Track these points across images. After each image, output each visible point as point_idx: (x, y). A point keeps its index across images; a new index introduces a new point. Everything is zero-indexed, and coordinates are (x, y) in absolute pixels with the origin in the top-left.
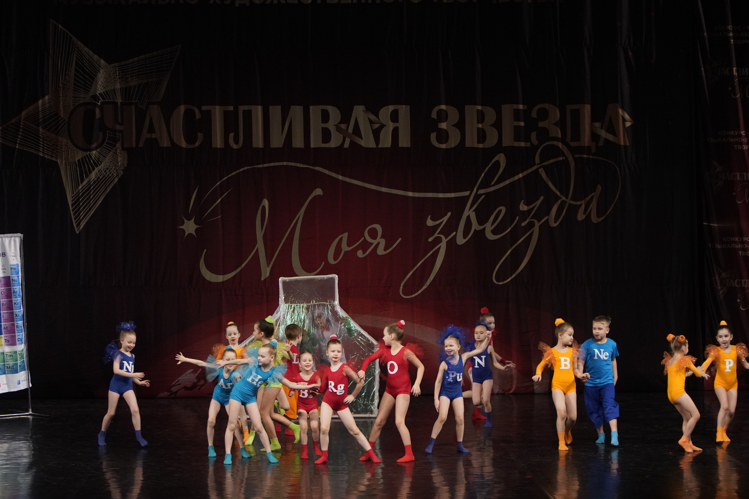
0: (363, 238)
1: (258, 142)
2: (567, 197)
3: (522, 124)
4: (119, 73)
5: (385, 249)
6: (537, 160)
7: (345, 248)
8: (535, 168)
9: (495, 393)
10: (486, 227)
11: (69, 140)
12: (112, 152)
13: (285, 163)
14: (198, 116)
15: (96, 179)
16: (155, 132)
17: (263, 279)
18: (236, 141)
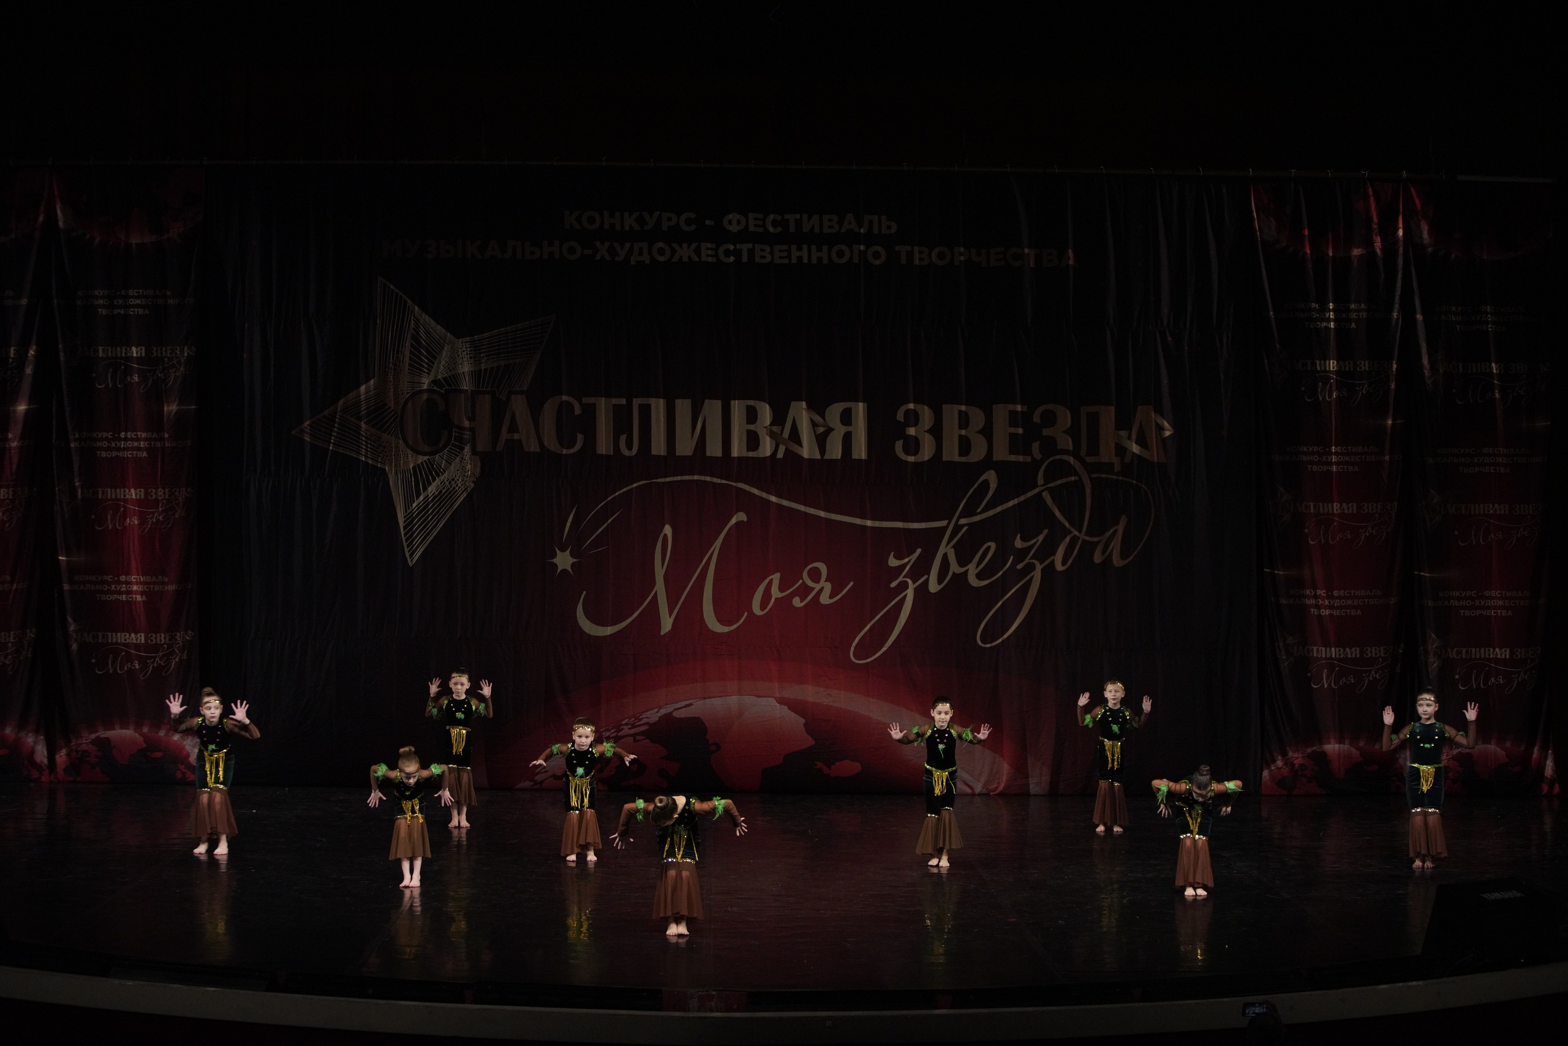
0: (801, 581)
1: (658, 447)
2: (1080, 532)
3: (1020, 431)
4: (471, 351)
5: (831, 597)
6: (1040, 480)
7: (776, 593)
8: (1036, 491)
9: (977, 793)
10: (968, 569)
11: (401, 442)
12: (459, 457)
13: (696, 477)
14: (578, 411)
15: (436, 493)
16: (518, 432)
17: (662, 633)
18: (629, 446)
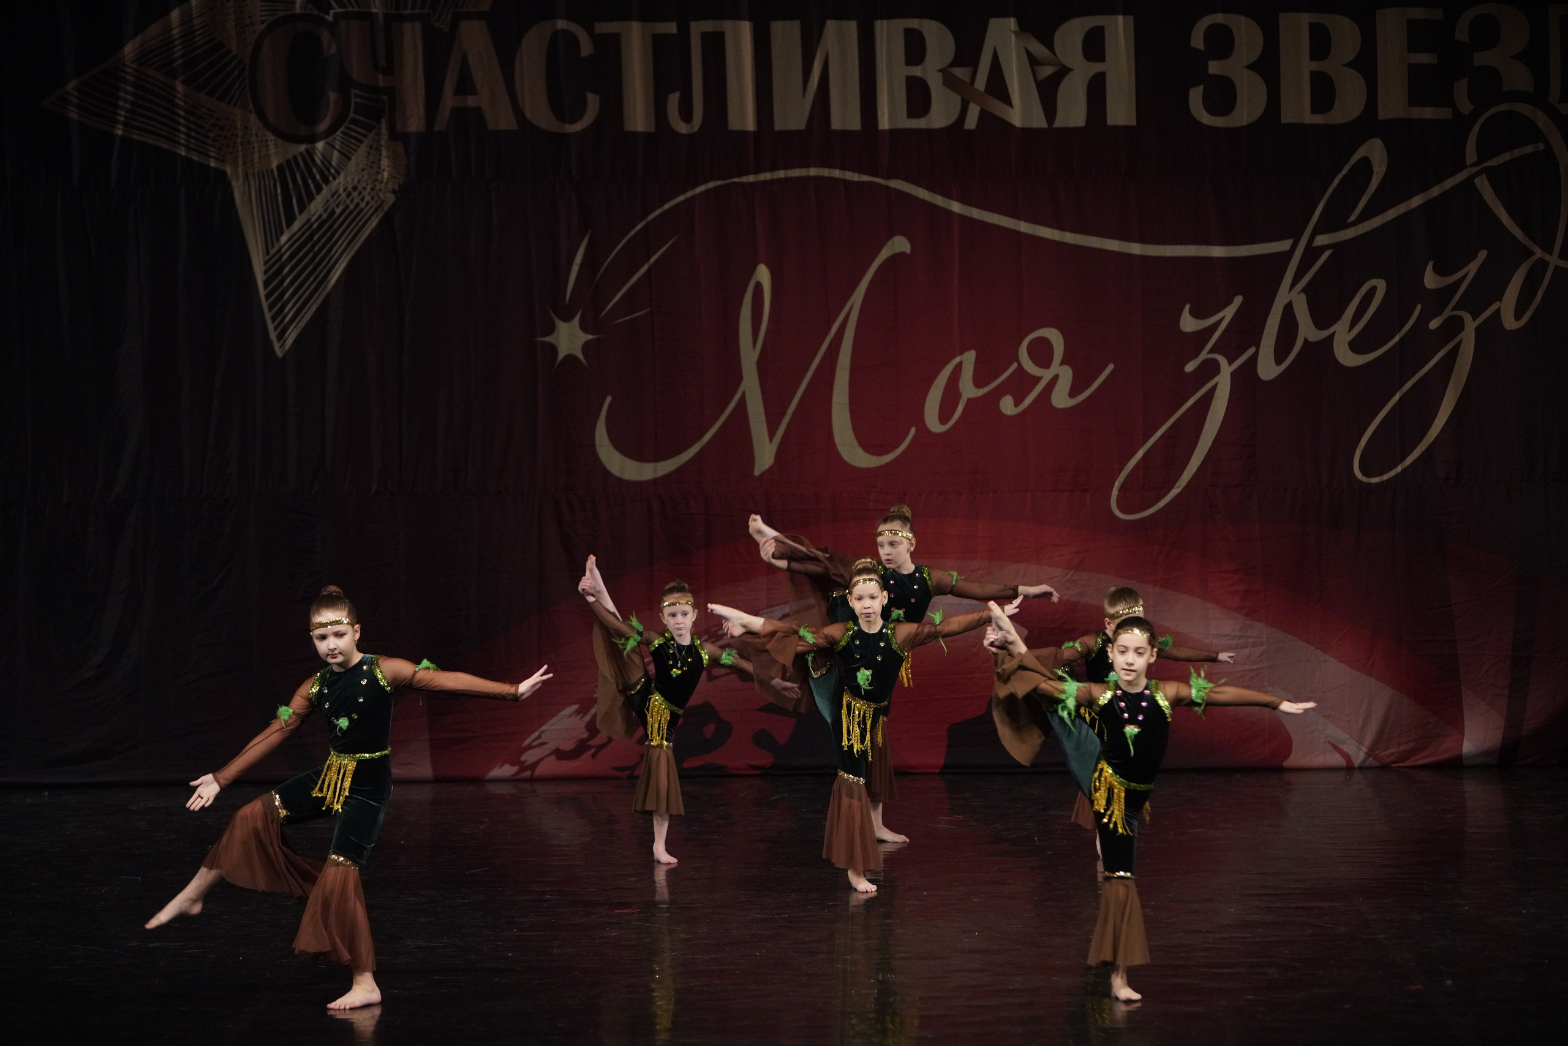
0: (1015, 365)
1: (743, 116)
2: (1548, 248)
3: (1430, 59)
5: (1073, 393)
6: (1470, 153)
7: (967, 389)
8: (1465, 174)
10: (1334, 334)
11: (254, 117)
12: (365, 144)
13: (813, 172)
14: (586, 48)
15: (325, 216)
16: (474, 92)
17: (757, 473)
18: (686, 115)
